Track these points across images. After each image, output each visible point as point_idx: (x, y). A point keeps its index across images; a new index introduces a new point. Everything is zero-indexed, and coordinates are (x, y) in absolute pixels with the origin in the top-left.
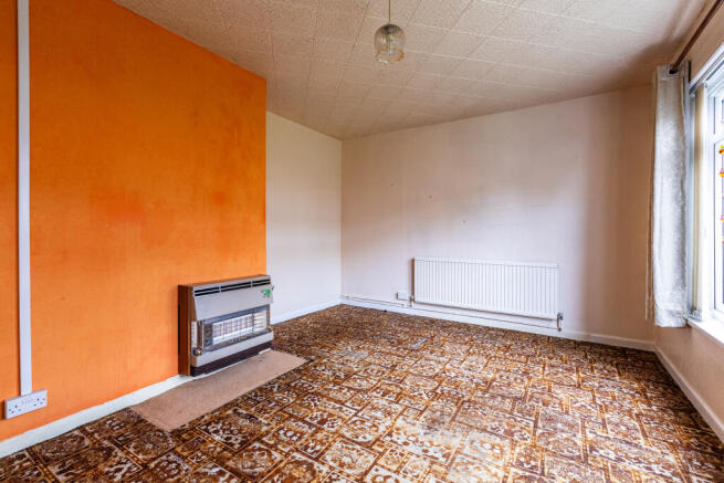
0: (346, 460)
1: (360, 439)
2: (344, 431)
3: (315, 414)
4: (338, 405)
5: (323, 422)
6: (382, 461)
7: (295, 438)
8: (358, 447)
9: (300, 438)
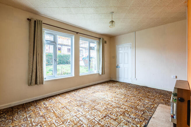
0: (100, 107)
1: (96, 111)
2: (99, 113)
3: (108, 120)
4: (100, 122)
5: (105, 117)
6: (93, 106)
7: (112, 113)
8: (97, 109)
9: (111, 113)
